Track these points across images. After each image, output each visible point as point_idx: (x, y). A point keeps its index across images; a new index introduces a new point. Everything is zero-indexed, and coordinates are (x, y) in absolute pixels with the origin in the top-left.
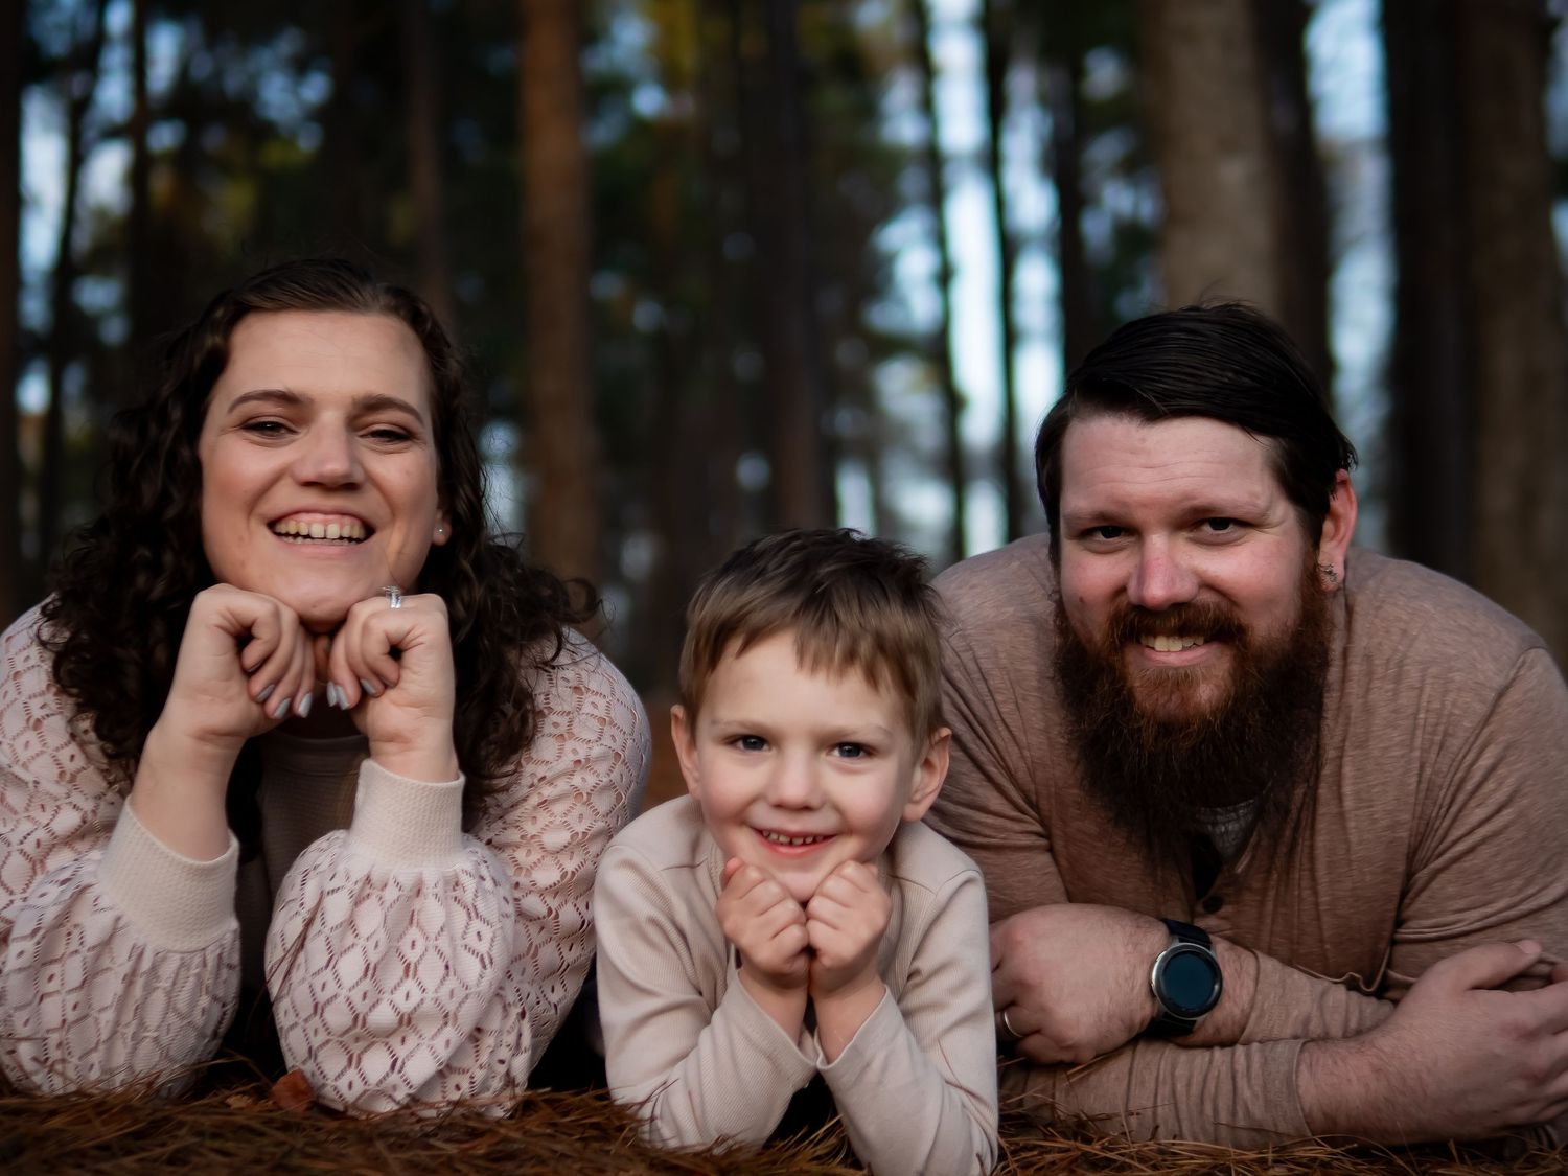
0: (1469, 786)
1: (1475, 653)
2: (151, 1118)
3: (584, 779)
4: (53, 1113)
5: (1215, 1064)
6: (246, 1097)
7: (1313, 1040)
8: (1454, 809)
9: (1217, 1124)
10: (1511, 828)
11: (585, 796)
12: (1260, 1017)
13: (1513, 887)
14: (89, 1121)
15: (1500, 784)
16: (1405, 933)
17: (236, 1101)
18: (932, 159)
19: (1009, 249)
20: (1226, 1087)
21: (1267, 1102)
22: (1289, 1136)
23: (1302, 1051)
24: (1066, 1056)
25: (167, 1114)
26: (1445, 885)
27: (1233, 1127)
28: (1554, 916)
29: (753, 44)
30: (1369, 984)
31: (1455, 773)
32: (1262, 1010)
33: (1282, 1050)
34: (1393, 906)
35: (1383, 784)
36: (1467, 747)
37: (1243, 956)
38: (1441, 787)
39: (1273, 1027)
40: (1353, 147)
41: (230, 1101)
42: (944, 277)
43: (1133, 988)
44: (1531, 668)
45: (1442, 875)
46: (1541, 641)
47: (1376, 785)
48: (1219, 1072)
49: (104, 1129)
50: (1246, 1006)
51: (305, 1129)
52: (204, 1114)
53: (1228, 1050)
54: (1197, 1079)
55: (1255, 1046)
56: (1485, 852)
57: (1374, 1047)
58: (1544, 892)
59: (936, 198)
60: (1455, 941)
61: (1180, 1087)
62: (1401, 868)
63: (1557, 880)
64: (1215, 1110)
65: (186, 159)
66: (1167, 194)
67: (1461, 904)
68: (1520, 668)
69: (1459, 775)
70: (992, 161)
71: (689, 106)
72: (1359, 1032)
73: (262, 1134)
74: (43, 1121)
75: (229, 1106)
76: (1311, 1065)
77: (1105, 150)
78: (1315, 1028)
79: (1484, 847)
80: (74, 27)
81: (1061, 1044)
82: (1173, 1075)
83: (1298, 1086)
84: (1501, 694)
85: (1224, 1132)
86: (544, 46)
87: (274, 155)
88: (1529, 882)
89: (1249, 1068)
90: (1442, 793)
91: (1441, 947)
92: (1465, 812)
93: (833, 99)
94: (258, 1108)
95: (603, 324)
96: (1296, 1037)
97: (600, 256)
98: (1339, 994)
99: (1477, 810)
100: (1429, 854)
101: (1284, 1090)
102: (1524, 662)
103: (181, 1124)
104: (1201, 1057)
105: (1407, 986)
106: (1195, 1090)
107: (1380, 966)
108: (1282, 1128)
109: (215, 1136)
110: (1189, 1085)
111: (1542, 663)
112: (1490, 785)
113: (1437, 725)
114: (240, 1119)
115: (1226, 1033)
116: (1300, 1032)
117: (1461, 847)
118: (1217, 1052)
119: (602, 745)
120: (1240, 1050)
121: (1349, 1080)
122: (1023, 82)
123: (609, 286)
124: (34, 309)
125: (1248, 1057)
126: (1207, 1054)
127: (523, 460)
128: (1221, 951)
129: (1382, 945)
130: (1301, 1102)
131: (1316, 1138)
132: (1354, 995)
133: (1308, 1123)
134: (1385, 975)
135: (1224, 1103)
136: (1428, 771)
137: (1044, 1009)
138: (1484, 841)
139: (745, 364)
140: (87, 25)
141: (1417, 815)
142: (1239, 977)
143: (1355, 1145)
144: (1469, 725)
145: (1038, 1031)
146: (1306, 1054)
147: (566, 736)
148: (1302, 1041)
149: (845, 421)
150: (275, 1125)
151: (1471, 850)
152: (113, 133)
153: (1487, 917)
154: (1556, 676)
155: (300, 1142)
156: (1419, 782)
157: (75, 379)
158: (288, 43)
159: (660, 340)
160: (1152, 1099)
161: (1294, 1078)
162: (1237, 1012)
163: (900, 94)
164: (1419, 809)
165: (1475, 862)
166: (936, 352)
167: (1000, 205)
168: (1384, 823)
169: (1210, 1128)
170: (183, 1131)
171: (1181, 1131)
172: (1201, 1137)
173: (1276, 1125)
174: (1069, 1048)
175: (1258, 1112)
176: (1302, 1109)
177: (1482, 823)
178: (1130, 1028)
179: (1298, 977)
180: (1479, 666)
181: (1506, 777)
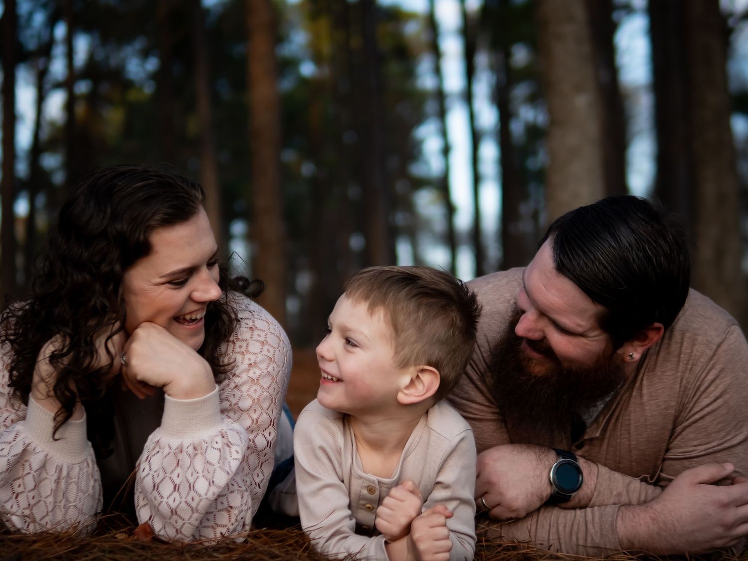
0: (702, 388)
1: (707, 327)
2: (80, 544)
3: (254, 373)
4: (35, 542)
5: (577, 517)
6: (124, 534)
7: (623, 505)
8: (695, 399)
9: (578, 545)
10: (721, 408)
11: (256, 380)
12: (598, 495)
13: (721, 436)
14: (52, 545)
15: (717, 388)
16: (670, 455)
17: (120, 536)
18: (440, 96)
19: (476, 138)
20: (583, 528)
21: (602, 534)
22: (611, 550)
23: (618, 511)
24: (513, 515)
25: (87, 542)
26: (689, 434)
27: (585, 546)
28: (739, 450)
29: (356, 42)
30: (651, 480)
31: (696, 383)
32: (599, 491)
33: (609, 510)
34: (665, 444)
35: (663, 388)
36: (702, 371)
37: (592, 466)
38: (690, 389)
39: (604, 499)
40: (636, 89)
41: (117, 536)
42: (446, 151)
43: (541, 481)
44: (732, 334)
45: (688, 429)
46: (736, 322)
47: (660, 389)
48: (579, 521)
49: (58, 549)
50: (593, 490)
51: (152, 549)
52: (105, 542)
53: (583, 510)
54: (569, 524)
55: (596, 508)
56: (708, 419)
57: (652, 509)
58: (735, 438)
59: (442, 114)
60: (691, 460)
61: (561, 528)
62: (670, 427)
63: (741, 432)
64: (577, 539)
65: (93, 98)
66: (550, 111)
67: (696, 443)
68: (728, 333)
69: (698, 383)
70: (468, 96)
71: (326, 71)
72: (645, 502)
73: (132, 551)
74: (30, 546)
75: (116, 538)
76: (622, 517)
77: (521, 91)
78: (624, 499)
79: (708, 417)
80: (39, 37)
81: (510, 509)
82: (557, 523)
83: (616, 527)
84: (719, 346)
85: (581, 549)
86: (259, 44)
87: (133, 96)
88: (728, 434)
89: (593, 519)
90: (690, 392)
91: (686, 463)
92: (700, 400)
93: (394, 67)
94: (130, 539)
95: (287, 174)
96: (615, 504)
97: (285, 141)
98: (636, 484)
99: (706, 399)
100: (682, 420)
101: (610, 529)
102: (729, 332)
103: (95, 547)
104: (570, 514)
105: (670, 480)
106: (568, 529)
107: (657, 471)
108: (608, 546)
109: (110, 552)
110: (565, 527)
111: (737, 332)
112: (712, 388)
113: (689, 360)
114: (121, 544)
115: (583, 502)
116: (617, 502)
117: (697, 416)
118: (578, 512)
119: (262, 355)
120: (589, 510)
121: (640, 524)
122: (482, 59)
123: (289, 156)
124: (22, 168)
125: (593, 513)
126: (573, 512)
127: (250, 237)
128: (582, 463)
129: (659, 462)
130: (617, 535)
131: (625, 551)
132: (644, 484)
133: (620, 545)
134: (659, 475)
135: (581, 535)
136: (684, 382)
137: (501, 494)
138: (708, 414)
139: (353, 191)
140: (45, 36)
141: (679, 402)
142: (590, 475)
143: (642, 554)
144: (704, 360)
145: (499, 505)
146: (620, 512)
147: (245, 353)
148: (618, 506)
149: (400, 218)
150: (138, 547)
151: (702, 418)
152: (58, 86)
153: (708, 449)
154: (742, 338)
155: (149, 555)
156: (680, 387)
157: (41, 200)
158: (139, 44)
159: (313, 181)
160: (547, 534)
161: (615, 523)
162: (589, 492)
163: (424, 66)
164: (680, 399)
165: (704, 423)
166: (442, 186)
167: (472, 117)
168: (663, 406)
169: (575, 547)
170: (96, 550)
171: (561, 548)
172: (571, 552)
173: (605, 545)
174: (514, 511)
175: (597, 540)
176: (618, 538)
177: (708, 406)
178: (541, 500)
179: (617, 476)
180: (708, 333)
181: (719, 385)
